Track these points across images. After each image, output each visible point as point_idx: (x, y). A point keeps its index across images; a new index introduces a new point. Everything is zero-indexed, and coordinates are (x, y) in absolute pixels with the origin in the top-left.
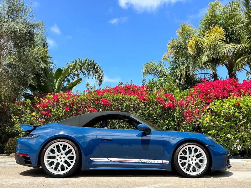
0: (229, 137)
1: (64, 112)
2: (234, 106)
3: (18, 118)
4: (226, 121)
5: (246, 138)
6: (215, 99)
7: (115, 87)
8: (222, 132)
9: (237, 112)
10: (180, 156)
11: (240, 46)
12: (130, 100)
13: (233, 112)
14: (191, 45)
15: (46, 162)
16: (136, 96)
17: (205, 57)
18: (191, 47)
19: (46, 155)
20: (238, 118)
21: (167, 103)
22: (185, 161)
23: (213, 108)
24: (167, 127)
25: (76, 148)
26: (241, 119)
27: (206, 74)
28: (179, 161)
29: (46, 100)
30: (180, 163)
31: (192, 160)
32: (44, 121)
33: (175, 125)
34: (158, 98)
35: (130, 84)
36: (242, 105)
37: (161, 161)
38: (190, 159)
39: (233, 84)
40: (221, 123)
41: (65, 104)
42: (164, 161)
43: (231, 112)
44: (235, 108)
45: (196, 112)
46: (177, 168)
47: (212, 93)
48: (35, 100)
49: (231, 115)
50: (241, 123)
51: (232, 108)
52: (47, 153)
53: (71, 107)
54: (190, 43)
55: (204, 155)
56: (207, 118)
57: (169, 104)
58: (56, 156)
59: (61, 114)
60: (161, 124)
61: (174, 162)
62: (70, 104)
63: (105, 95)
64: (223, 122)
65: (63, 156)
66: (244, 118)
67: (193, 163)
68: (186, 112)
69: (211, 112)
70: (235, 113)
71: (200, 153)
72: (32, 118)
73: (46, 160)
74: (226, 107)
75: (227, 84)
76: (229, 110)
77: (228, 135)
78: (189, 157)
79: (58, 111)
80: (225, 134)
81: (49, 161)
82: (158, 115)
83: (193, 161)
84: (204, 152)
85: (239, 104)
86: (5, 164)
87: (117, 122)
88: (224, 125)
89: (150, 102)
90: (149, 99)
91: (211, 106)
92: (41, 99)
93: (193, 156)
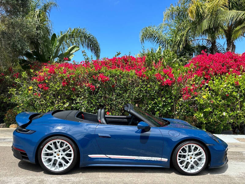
0: (224, 115)
1: (62, 86)
2: (233, 85)
3: (15, 91)
4: (223, 99)
5: (240, 116)
6: (214, 75)
7: (112, 58)
8: (218, 110)
9: (235, 91)
10: (179, 155)
11: (243, 14)
12: (128, 76)
13: (230, 91)
14: (192, 10)
15: (44, 159)
16: (134, 71)
17: (205, 24)
18: (192, 12)
19: (43, 152)
20: (235, 97)
21: (165, 80)
22: (184, 159)
23: (211, 86)
24: (163, 104)
25: (73, 145)
26: (238, 98)
27: (204, 40)
28: (178, 159)
29: (43, 74)
30: (178, 161)
31: (191, 158)
32: (42, 94)
33: (172, 102)
34: (156, 75)
35: (128, 56)
36: (240, 84)
37: (160, 158)
38: (189, 157)
39: (232, 58)
40: (218, 102)
41: (62, 78)
42: (162, 159)
43: (229, 91)
44: (233, 87)
45: (193, 89)
46: (175, 166)
47: (211, 69)
48: (31, 73)
49: (228, 94)
50: (238, 102)
51: (231, 87)
52: (45, 150)
53: (68, 82)
54: (191, 8)
55: (204, 154)
56: (205, 96)
57: (167, 81)
58: (54, 153)
59: (58, 89)
60: (158, 101)
61: (173, 159)
62: (67, 79)
63: (103, 69)
64: (220, 101)
65: (60, 153)
66: (241, 96)
67: (191, 161)
68: (184, 89)
69: (209, 90)
70: (232, 92)
71: (200, 151)
72: (29, 92)
73: (43, 158)
74: (224, 86)
75: (227, 58)
76: (227, 89)
77: (224, 113)
78: (188, 155)
79: (55, 85)
80: (220, 112)
81: (46, 158)
82: (155, 92)
83: (191, 160)
84: (203, 151)
85: (238, 83)
86: (5, 141)
87: (115, 98)
88: (220, 104)
89: (148, 79)
90: (148, 76)
91: (210, 84)
92: (37, 72)
93: (192, 155)
